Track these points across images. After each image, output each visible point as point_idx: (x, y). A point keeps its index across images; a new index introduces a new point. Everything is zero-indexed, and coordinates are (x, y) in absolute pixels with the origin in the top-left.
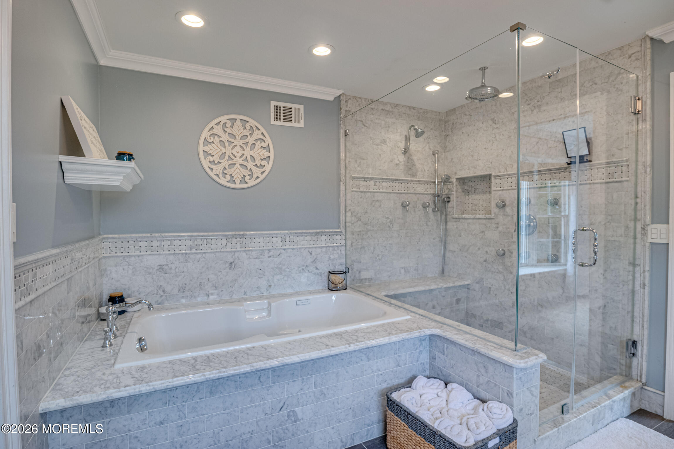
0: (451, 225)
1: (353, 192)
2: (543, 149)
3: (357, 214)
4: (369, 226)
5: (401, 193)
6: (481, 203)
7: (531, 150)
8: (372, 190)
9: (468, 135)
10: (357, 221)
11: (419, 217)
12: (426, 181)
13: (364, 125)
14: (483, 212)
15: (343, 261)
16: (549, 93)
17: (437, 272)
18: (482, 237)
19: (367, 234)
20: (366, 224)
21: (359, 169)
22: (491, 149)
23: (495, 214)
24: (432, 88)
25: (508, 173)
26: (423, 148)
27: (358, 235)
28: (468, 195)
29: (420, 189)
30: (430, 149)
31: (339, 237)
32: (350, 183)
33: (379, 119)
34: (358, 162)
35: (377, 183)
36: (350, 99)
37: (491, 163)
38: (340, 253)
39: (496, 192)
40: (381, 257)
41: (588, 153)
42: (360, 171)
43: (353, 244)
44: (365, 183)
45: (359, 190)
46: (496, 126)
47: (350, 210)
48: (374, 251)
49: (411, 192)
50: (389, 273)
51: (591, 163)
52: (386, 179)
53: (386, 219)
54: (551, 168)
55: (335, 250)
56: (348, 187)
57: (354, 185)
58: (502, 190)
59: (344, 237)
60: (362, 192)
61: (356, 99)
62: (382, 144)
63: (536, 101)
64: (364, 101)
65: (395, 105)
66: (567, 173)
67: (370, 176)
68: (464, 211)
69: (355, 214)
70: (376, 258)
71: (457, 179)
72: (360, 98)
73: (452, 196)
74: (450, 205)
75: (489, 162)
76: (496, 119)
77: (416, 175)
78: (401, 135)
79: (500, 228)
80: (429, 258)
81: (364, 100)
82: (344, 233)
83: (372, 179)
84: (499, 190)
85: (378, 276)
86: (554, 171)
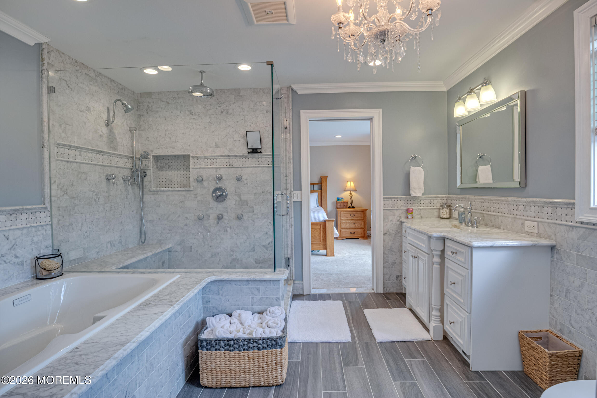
0: (148, 198)
1: (58, 162)
2: (230, 141)
3: (63, 187)
4: (75, 200)
5: (105, 166)
6: (176, 178)
7: (221, 140)
8: (77, 161)
9: (166, 119)
10: (63, 195)
11: (121, 190)
12: (125, 156)
13: (69, 87)
14: (177, 186)
15: (49, 242)
16: (234, 102)
17: (136, 242)
18: (182, 206)
19: (74, 209)
20: (73, 198)
21: (63, 135)
22: (189, 135)
23: (193, 187)
24: (150, 71)
25: (205, 155)
26: (122, 123)
27: (65, 210)
28: (162, 171)
29: (121, 162)
30: (128, 125)
31: (43, 215)
32: (55, 150)
33: (84, 84)
34: (63, 126)
35: (83, 153)
36: (52, 51)
37: (189, 146)
38: (45, 233)
39: (194, 169)
40: (88, 232)
41: (260, 148)
42: (65, 137)
43: (60, 222)
44: (70, 152)
45: (64, 159)
46: (193, 117)
47: (55, 182)
48: (82, 227)
49: (114, 165)
50: (97, 250)
51: (262, 154)
52: (92, 150)
53: (92, 193)
54: (237, 154)
55: (39, 230)
56: (52, 155)
57: (59, 153)
58: (200, 168)
59: (49, 214)
60: (68, 162)
61: (59, 53)
62: (87, 112)
63: (225, 106)
64: (67, 59)
65: (99, 74)
66: (247, 159)
67: (76, 145)
68: (158, 185)
69: (60, 187)
70: (84, 235)
71: (153, 156)
72: (64, 54)
73: (149, 171)
74: (146, 179)
75: (187, 145)
76: (193, 111)
77: (117, 149)
78: (104, 106)
79: (199, 198)
80: (130, 230)
81: (68, 57)
82: (49, 209)
83: (78, 148)
84: (197, 168)
85: (87, 254)
86: (239, 157)
